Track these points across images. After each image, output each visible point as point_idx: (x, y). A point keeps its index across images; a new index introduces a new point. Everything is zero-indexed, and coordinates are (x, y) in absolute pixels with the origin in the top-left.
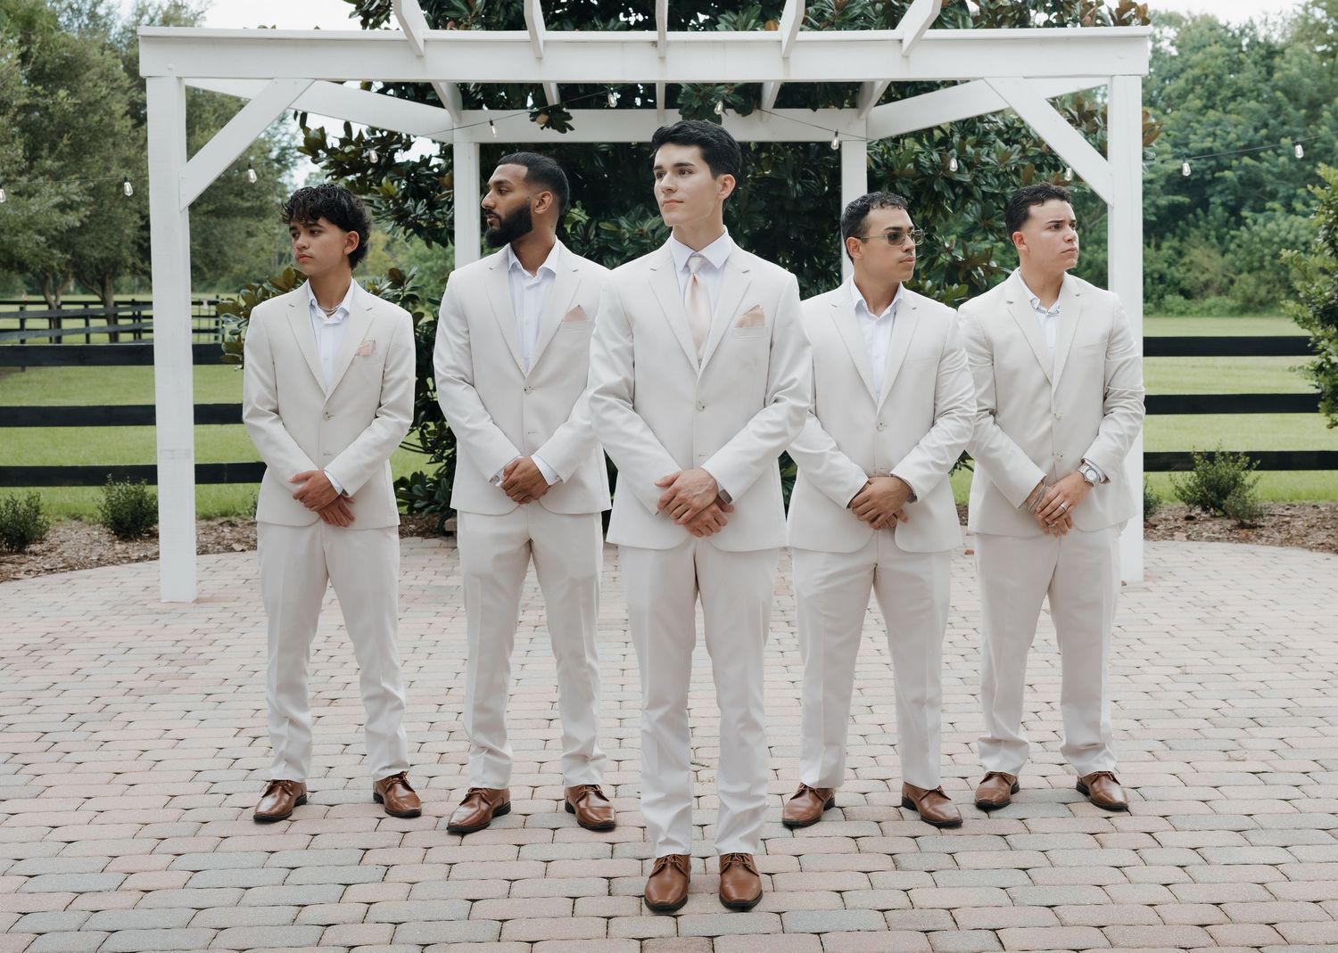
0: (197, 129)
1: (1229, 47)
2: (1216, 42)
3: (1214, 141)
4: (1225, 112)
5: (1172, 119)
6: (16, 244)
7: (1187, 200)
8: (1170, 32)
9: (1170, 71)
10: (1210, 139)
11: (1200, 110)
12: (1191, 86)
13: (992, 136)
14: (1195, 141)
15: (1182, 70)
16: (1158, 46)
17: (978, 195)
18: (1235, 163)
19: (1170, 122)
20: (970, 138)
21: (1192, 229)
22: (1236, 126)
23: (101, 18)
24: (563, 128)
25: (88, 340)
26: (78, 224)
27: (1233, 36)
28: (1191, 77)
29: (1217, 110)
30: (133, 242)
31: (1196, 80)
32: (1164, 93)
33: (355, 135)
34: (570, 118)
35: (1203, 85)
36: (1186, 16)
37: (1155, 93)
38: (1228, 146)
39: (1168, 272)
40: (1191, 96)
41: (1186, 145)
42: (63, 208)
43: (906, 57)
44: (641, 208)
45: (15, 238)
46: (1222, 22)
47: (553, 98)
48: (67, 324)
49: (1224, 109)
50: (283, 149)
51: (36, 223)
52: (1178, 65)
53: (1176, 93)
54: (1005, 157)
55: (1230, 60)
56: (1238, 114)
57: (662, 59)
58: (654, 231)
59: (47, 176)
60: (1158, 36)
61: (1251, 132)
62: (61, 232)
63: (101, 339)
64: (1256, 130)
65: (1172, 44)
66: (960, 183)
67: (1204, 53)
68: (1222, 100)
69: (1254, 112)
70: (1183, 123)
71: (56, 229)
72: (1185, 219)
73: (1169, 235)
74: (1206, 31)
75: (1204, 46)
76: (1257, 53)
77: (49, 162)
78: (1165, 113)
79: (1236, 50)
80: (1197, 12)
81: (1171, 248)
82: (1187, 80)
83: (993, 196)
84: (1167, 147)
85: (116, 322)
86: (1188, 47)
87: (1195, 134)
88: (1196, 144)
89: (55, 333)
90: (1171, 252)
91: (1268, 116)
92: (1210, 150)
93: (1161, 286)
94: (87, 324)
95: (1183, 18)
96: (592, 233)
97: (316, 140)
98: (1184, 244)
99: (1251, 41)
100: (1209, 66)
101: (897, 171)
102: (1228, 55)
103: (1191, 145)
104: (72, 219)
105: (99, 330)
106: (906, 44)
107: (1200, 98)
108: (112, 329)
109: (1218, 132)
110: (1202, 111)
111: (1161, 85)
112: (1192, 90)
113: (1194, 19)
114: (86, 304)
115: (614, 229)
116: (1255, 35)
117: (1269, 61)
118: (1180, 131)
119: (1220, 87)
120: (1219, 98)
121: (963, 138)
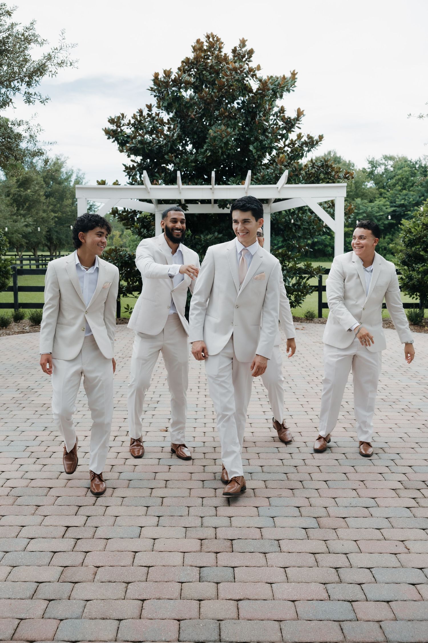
0: (65, 199)
1: (411, 168)
2: (407, 166)
3: (405, 201)
4: (409, 191)
5: (390, 193)
6: (13, 237)
7: (395, 222)
8: (391, 163)
9: (390, 176)
10: (403, 201)
11: (400, 190)
12: (397, 182)
13: (307, 211)
14: (398, 201)
15: (395, 176)
16: (386, 167)
17: (302, 228)
18: (412, 209)
19: (389, 194)
20: (301, 212)
21: (396, 232)
22: (413, 196)
23: (34, 163)
24: (186, 210)
25: (30, 267)
26: (31, 231)
27: (413, 164)
28: (397, 178)
29: (406, 190)
30: (45, 236)
31: (399, 180)
32: (388, 184)
33: (126, 210)
34: (187, 207)
35: (401, 182)
36: (396, 157)
37: (385, 184)
38: (410, 203)
39: (387, 247)
40: (397, 185)
41: (395, 203)
42: (26, 226)
43: (279, 192)
44: (207, 232)
45: (12, 236)
46: (409, 159)
47: (183, 202)
48: (25, 262)
49: (409, 190)
50: (91, 205)
51: (18, 231)
52: (393, 174)
53: (392, 184)
54: (310, 217)
55: (412, 173)
56: (414, 192)
57: (213, 193)
58: (210, 239)
59: (22, 216)
60: (387, 164)
61: (418, 198)
62: (26, 233)
63: (34, 267)
64: (420, 197)
65: (391, 167)
66: (297, 225)
67: (402, 170)
68: (408, 187)
69: (419, 191)
70: (394, 195)
71: (24, 233)
72: (394, 228)
73: (388, 234)
74: (404, 163)
75: (403, 168)
76: (421, 170)
77: (22, 211)
78: (388, 191)
79: (414, 169)
80: (400, 156)
81: (389, 238)
82: (396, 180)
83: (306, 228)
84: (388, 203)
85: (38, 262)
86: (397, 168)
87: (398, 199)
88: (398, 202)
89: (21, 265)
90: (389, 240)
91: (424, 192)
92: (403, 204)
93: (385, 252)
94: (30, 262)
95: (395, 158)
96: (193, 238)
97: (115, 211)
98: (393, 237)
99: (420, 166)
100: (404, 175)
101: (279, 221)
102: (411, 171)
103: (397, 203)
104: (29, 230)
105: (34, 264)
106: (279, 189)
107: (400, 186)
108: (37, 264)
109: (406, 198)
110: (401, 191)
111: (387, 181)
112: (398, 183)
113: (399, 158)
114: (30, 256)
115: (199, 237)
116: (421, 164)
117: (425, 173)
118: (393, 197)
119: (408, 182)
120: (407, 186)
121: (299, 212)
